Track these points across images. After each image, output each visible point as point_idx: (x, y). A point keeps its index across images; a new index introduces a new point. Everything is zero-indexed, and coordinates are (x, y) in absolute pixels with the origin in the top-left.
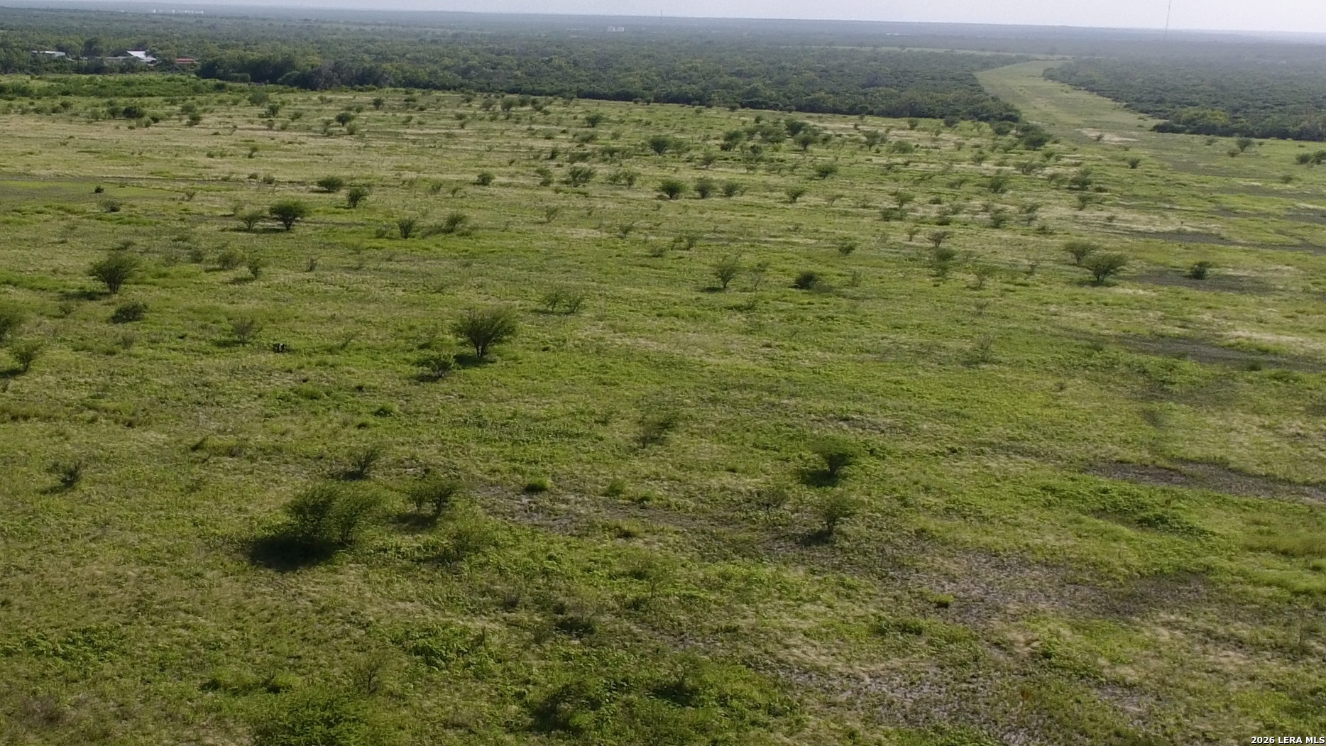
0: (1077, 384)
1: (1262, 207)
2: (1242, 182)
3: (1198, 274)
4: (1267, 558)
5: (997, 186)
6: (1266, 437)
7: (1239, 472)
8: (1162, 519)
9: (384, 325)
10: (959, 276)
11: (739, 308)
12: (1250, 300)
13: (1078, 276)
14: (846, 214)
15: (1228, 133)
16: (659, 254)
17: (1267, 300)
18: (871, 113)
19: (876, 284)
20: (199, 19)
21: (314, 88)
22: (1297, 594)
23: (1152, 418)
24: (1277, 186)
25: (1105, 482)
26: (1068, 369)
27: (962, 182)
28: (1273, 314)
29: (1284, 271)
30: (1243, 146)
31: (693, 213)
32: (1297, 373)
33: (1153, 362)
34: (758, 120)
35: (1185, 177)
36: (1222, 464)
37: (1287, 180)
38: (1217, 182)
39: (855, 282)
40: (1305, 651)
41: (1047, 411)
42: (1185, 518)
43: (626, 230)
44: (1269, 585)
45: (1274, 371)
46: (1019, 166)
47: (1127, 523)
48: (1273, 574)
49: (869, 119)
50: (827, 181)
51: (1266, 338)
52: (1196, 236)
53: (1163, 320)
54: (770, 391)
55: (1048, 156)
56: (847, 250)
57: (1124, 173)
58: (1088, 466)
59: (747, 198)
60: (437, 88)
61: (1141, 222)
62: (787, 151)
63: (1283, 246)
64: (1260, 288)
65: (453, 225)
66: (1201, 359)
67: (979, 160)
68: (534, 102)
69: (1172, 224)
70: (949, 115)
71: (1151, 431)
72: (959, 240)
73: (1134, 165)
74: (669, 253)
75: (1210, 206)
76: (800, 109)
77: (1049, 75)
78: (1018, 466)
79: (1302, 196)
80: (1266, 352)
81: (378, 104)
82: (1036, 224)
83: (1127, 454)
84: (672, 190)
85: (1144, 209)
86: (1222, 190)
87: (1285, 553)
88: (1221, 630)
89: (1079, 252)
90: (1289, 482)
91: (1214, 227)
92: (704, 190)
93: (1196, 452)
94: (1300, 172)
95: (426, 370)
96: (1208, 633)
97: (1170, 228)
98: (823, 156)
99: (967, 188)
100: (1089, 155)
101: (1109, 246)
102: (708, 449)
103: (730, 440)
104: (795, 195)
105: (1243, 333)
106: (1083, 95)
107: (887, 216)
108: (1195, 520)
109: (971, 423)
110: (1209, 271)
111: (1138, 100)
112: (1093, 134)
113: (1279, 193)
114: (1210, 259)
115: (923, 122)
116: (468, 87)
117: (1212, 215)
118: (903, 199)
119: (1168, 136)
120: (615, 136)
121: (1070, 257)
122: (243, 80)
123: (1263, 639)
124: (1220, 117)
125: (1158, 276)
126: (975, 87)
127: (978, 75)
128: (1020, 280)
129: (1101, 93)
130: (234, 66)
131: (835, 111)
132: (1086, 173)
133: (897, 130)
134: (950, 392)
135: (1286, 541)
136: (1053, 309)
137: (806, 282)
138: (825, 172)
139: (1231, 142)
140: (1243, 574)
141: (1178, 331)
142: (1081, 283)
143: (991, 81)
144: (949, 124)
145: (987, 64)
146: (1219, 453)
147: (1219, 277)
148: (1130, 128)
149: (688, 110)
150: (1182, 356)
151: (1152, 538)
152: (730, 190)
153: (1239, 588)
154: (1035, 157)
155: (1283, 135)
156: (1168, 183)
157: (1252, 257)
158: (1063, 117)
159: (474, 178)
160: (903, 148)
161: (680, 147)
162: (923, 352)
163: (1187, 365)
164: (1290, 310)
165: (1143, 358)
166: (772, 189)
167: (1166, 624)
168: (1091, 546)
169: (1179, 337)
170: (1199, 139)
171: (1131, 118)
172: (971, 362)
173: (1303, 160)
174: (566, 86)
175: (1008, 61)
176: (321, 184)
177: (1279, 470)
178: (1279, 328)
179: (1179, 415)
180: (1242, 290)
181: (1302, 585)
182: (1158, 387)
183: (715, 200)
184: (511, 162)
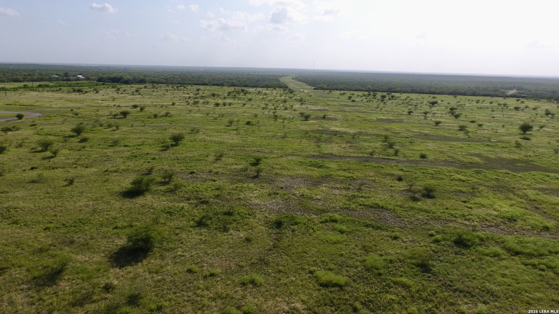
0: (304, 140)
1: (335, 104)
2: (330, 99)
3: (324, 117)
4: (341, 171)
5: (285, 101)
6: (339, 148)
7: (335, 155)
8: (322, 166)
9: (152, 139)
10: (279, 120)
11: (234, 130)
12: (334, 122)
13: (302, 119)
14: (255, 108)
15: (327, 90)
16: (216, 119)
17: (337, 122)
18: (258, 87)
19: (262, 123)
20: (96, 67)
21: (128, 84)
22: (347, 178)
23: (319, 146)
24: (337, 100)
25: (311, 160)
26: (302, 138)
27: (278, 101)
28: (338, 124)
29: (339, 116)
30: (330, 92)
31: (223, 110)
32: (343, 135)
33: (318, 135)
34: (235, 89)
35: (320, 98)
36: (332, 154)
37: (338, 98)
38: (326, 99)
39: (258, 122)
40: (349, 188)
41: (299, 147)
42: (326, 165)
43: (208, 114)
44: (342, 176)
45: (339, 135)
46: (289, 97)
47: (315, 167)
48: (342, 174)
49: (258, 88)
50: (250, 102)
51: (337, 129)
52: (323, 110)
53: (319, 127)
54: (243, 147)
55: (294, 95)
56: (256, 116)
57: (309, 98)
58: (308, 157)
59: (234, 106)
60: (160, 83)
61: (313, 107)
62: (241, 95)
63: (339, 111)
64: (335, 119)
65: (167, 115)
66: (326, 134)
67: (281, 96)
68: (184, 86)
69: (319, 108)
70: (274, 87)
71: (319, 149)
72: (279, 113)
73: (310, 96)
74: (218, 119)
75: (325, 104)
76: (244, 86)
77: (293, 79)
78: (294, 158)
79: (341, 101)
80: (338, 132)
81: (145, 87)
82: (293, 109)
83: (314, 154)
84: (217, 105)
85: (313, 105)
86: (327, 101)
87: (344, 170)
88: (334, 186)
89: (302, 114)
90: (344, 156)
91: (326, 108)
92: (224, 104)
93: (327, 152)
94: (340, 96)
95: (164, 148)
96: (332, 187)
97: (318, 109)
98: (249, 96)
99: (279, 102)
100: (302, 94)
101: (307, 113)
102: (231, 160)
103: (235, 158)
104: (244, 105)
105: (333, 128)
106: (300, 83)
107: (264, 108)
108: (328, 165)
109: (284, 150)
110: (326, 117)
111: (310, 83)
112: (302, 90)
113: (337, 101)
114: (326, 114)
115: (269, 89)
116: (168, 83)
117: (326, 106)
118: (267, 105)
119: (316, 90)
120: (203, 93)
121: (300, 115)
122: (110, 82)
123: (342, 187)
124: (326, 86)
125: (317, 118)
126: (279, 81)
127: (279, 79)
128: (291, 120)
129: (303, 82)
130: (106, 79)
131: (251, 87)
132: (302, 98)
133: (264, 91)
134: (280, 144)
135: (344, 168)
136: (298, 126)
137: (248, 123)
138: (250, 100)
139: (328, 91)
140: (337, 175)
141: (321, 129)
142: (303, 120)
143: (282, 80)
144: (274, 89)
145: (281, 77)
146: (331, 152)
147: (328, 118)
148: (309, 89)
149: (219, 87)
150: (323, 134)
151: (320, 170)
152: (230, 104)
153: (337, 178)
154: (292, 95)
155: (337, 90)
156: (317, 100)
157: (334, 113)
158: (297, 87)
159: (171, 104)
160: (266, 94)
161: (218, 95)
162: (274, 136)
163: (324, 135)
164: (341, 124)
165: (316, 135)
166: (240, 104)
167: (325, 186)
168: (309, 173)
169: (322, 130)
170: (322, 91)
171: (309, 87)
172: (283, 138)
173: (341, 94)
174: (191, 82)
175: (285, 76)
176: (132, 106)
177: (342, 154)
178: (339, 127)
179: (323, 145)
180: (332, 120)
181: (348, 176)
182: (319, 140)
183: (227, 107)
184: (180, 100)
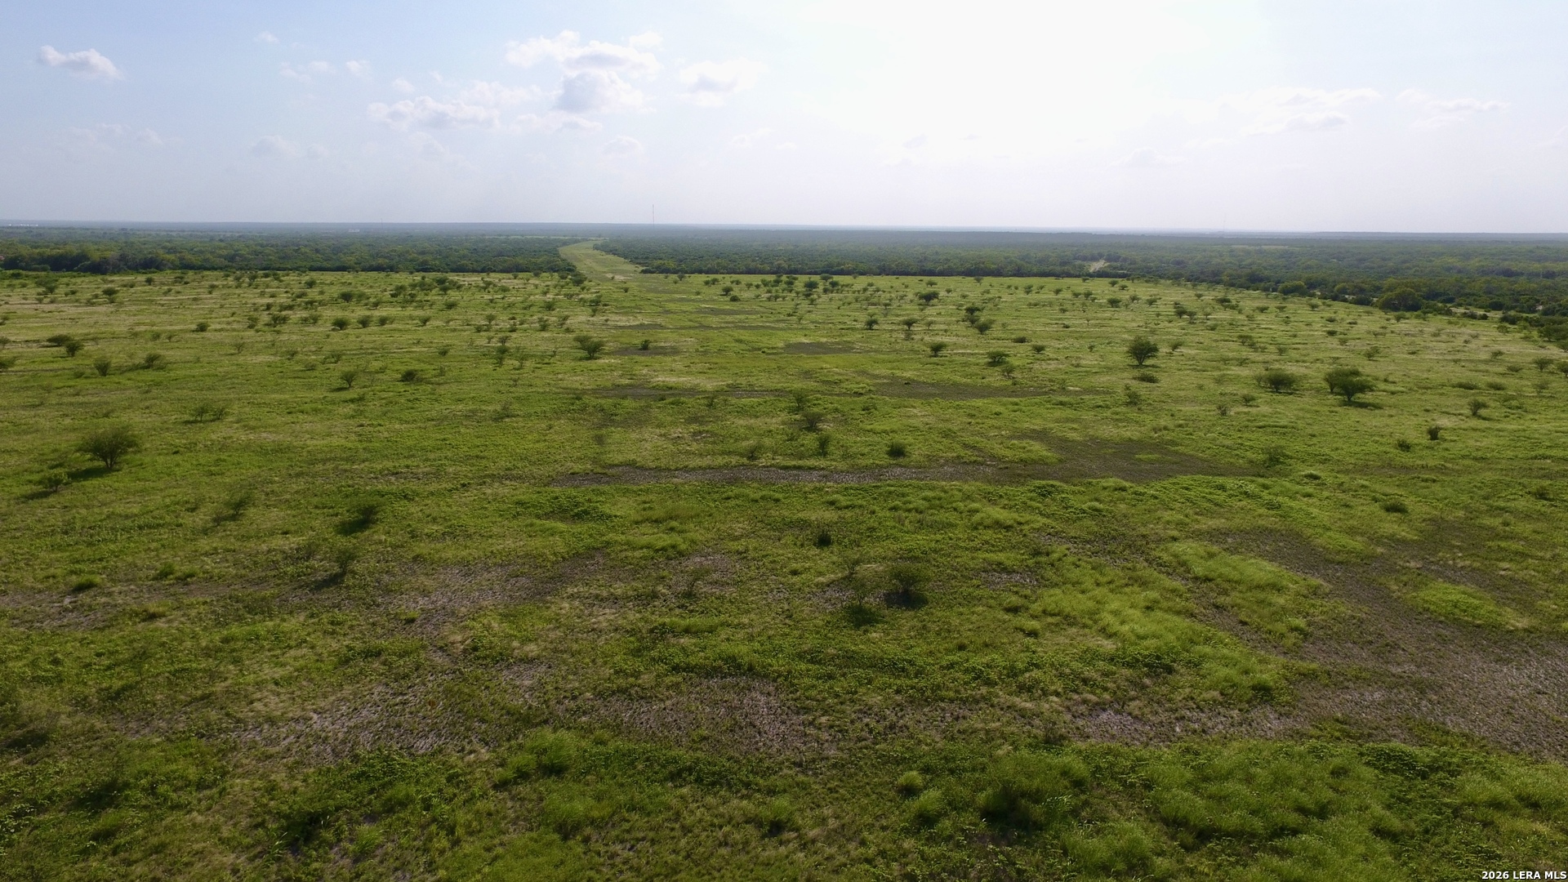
0: (562, 424)
1: (684, 308)
2: (678, 296)
3: (645, 347)
4: (646, 528)
5: (549, 307)
6: (661, 442)
7: (642, 468)
8: (586, 512)
9: (30, 451)
10: (511, 362)
11: (352, 401)
12: (668, 359)
13: (579, 355)
14: (455, 330)
15: (675, 272)
16: (312, 368)
17: (677, 358)
18: (494, 271)
19: (455, 373)
20: (29, 230)
21: (104, 273)
22: (657, 551)
23: (600, 440)
24: (693, 297)
25: (557, 490)
26: (558, 414)
27: (530, 306)
28: (679, 366)
29: (689, 341)
30: (681, 278)
31: (352, 338)
32: (682, 399)
33: (606, 403)
34: (423, 278)
35: (650, 296)
36: (632, 464)
37: (698, 293)
38: (665, 297)
39: (442, 373)
40: (654, 596)
41: (537, 445)
42: (601, 508)
43: (294, 354)
44: (642, 548)
45: (671, 400)
46: (565, 295)
47: (563, 520)
48: (645, 540)
49: (492, 275)
50: (451, 312)
51: (672, 380)
52: (649, 326)
53: (621, 376)
54: (347, 460)
55: (583, 289)
56: (444, 353)
57: (620, 295)
58: (551, 481)
59: (394, 326)
60: (208, 269)
61: (623, 321)
62: (434, 295)
63: (690, 328)
64: (675, 351)
65: (151, 362)
66: (635, 397)
67: (545, 293)
68: (275, 275)
69: (641, 320)
70: (537, 271)
71: (597, 448)
72: (516, 340)
73: (626, 290)
74: (321, 367)
75: (660, 310)
76: (453, 271)
77: (596, 248)
78: (504, 490)
79: (704, 301)
80: (671, 388)
81: (149, 281)
82: (565, 327)
83: (578, 468)
84: (341, 324)
85: (626, 314)
86: (666, 301)
87: (656, 521)
88: (605, 594)
89: (582, 340)
90: (669, 470)
91: (659, 320)
92: (364, 323)
93: (619, 458)
94: (705, 289)
95: (40, 489)
96: (597, 597)
97: (637, 323)
98: (454, 295)
99: (534, 309)
100: (605, 288)
101: (600, 336)
102: (276, 516)
103: (297, 507)
104: (425, 321)
105: (661, 379)
106: (611, 257)
107: (479, 330)
108: (606, 509)
109: (484, 462)
110: (650, 345)
111: (636, 258)
112: (610, 276)
113: (693, 300)
114: (651, 339)
115: (521, 275)
116: (232, 267)
117: (659, 314)
118: (491, 318)
119: (649, 275)
120: (322, 293)
121: (578, 344)
122: (44, 270)
123: (630, 593)
124: (672, 265)
125: (623, 351)
126: (557, 255)
127: (560, 249)
128: (547, 361)
129: (619, 255)
130: (34, 259)
131: (474, 271)
132: (600, 297)
133: (506, 280)
134: (477, 442)
135: (659, 513)
136: (560, 376)
137: (409, 377)
138: (451, 306)
139: (675, 277)
140: (628, 543)
141: (627, 382)
142: (581, 359)
143: (565, 252)
144: (537, 275)
145: (565, 243)
146: (632, 457)
147: (656, 348)
148: (630, 272)
149: (383, 274)
150: (624, 397)
151: (578, 528)
152: (383, 321)
153: (623, 554)
154: (577, 289)
155: (700, 272)
156: (642, 299)
157: (674, 335)
158: (599, 268)
159: (194, 327)
160: (505, 290)
161: (361, 296)
162: (470, 416)
163: (626, 403)
164: (687, 363)
165: (603, 401)
166: (411, 318)
167: (572, 597)
168: (536, 543)
169: (628, 385)
170: (662, 276)
171: (631, 267)
172: (499, 418)
173: (707, 283)
174: (300, 263)
175: (576, 241)
176: (50, 340)
177: (663, 463)
178: (680, 373)
179: (616, 434)
180: (665, 354)
181: (660, 544)
182: (609, 418)
183: (372, 328)
184: (233, 314)
